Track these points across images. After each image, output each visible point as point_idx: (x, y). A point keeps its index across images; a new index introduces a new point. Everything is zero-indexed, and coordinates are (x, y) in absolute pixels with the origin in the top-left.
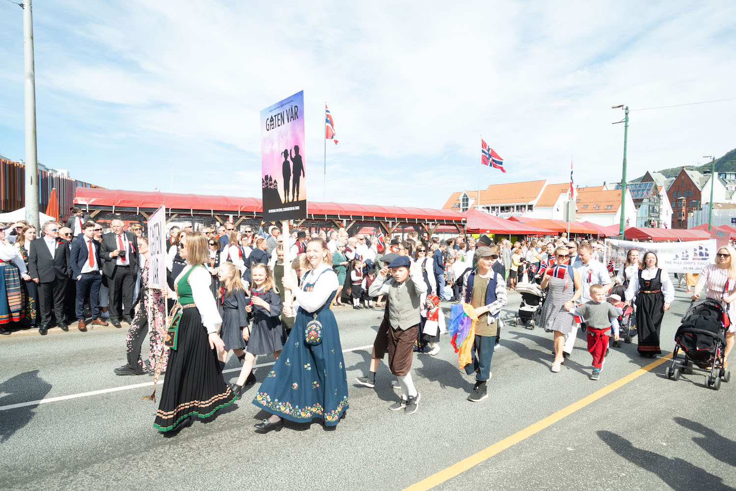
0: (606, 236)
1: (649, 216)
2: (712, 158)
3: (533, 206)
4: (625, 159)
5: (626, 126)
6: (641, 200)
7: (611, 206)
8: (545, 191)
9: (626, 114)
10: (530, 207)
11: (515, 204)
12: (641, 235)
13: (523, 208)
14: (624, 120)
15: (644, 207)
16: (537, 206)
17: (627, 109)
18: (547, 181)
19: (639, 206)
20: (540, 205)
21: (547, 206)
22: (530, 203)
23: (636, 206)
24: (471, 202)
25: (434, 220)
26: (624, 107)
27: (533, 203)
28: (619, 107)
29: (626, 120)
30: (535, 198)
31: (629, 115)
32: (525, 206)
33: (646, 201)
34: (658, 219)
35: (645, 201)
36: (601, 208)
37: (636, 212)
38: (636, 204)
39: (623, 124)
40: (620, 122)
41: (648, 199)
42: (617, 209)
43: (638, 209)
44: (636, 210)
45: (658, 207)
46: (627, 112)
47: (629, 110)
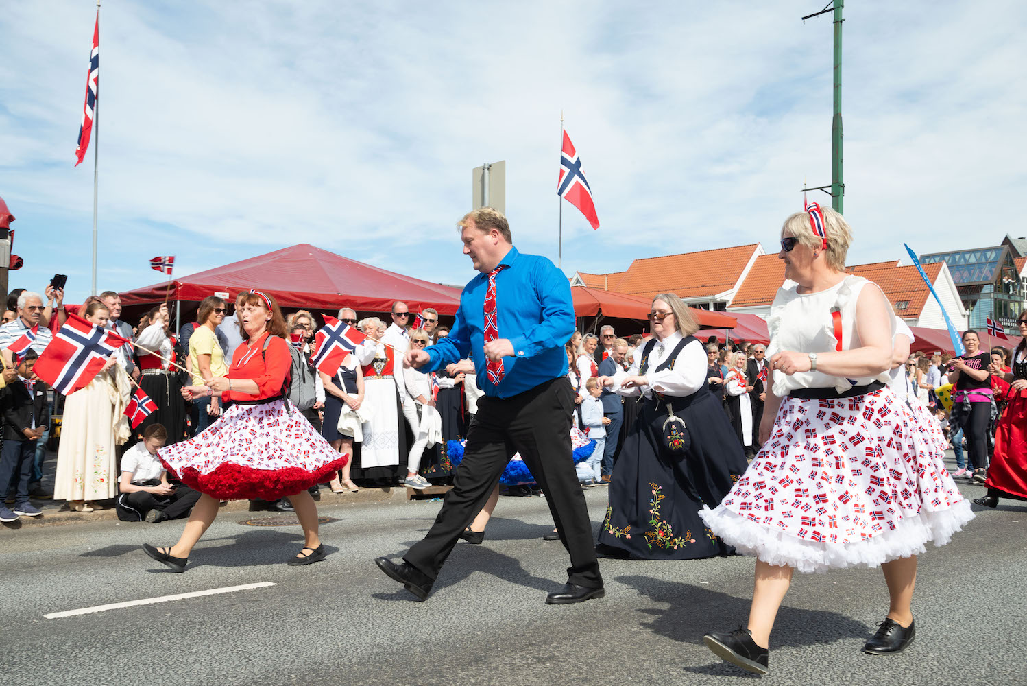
3: (727, 306)
5: (838, 22)
6: (977, 289)
7: (906, 302)
8: (754, 270)
10: (719, 307)
15: (985, 304)
18: (759, 247)
19: (974, 303)
20: (743, 301)
21: (759, 303)
22: (719, 297)
23: (965, 303)
32: (706, 305)
33: (988, 291)
35: (987, 289)
37: (967, 318)
38: (965, 298)
39: (830, 16)
40: (823, 12)
41: (992, 284)
42: (921, 309)
43: (971, 308)
44: (967, 313)
45: (1017, 304)
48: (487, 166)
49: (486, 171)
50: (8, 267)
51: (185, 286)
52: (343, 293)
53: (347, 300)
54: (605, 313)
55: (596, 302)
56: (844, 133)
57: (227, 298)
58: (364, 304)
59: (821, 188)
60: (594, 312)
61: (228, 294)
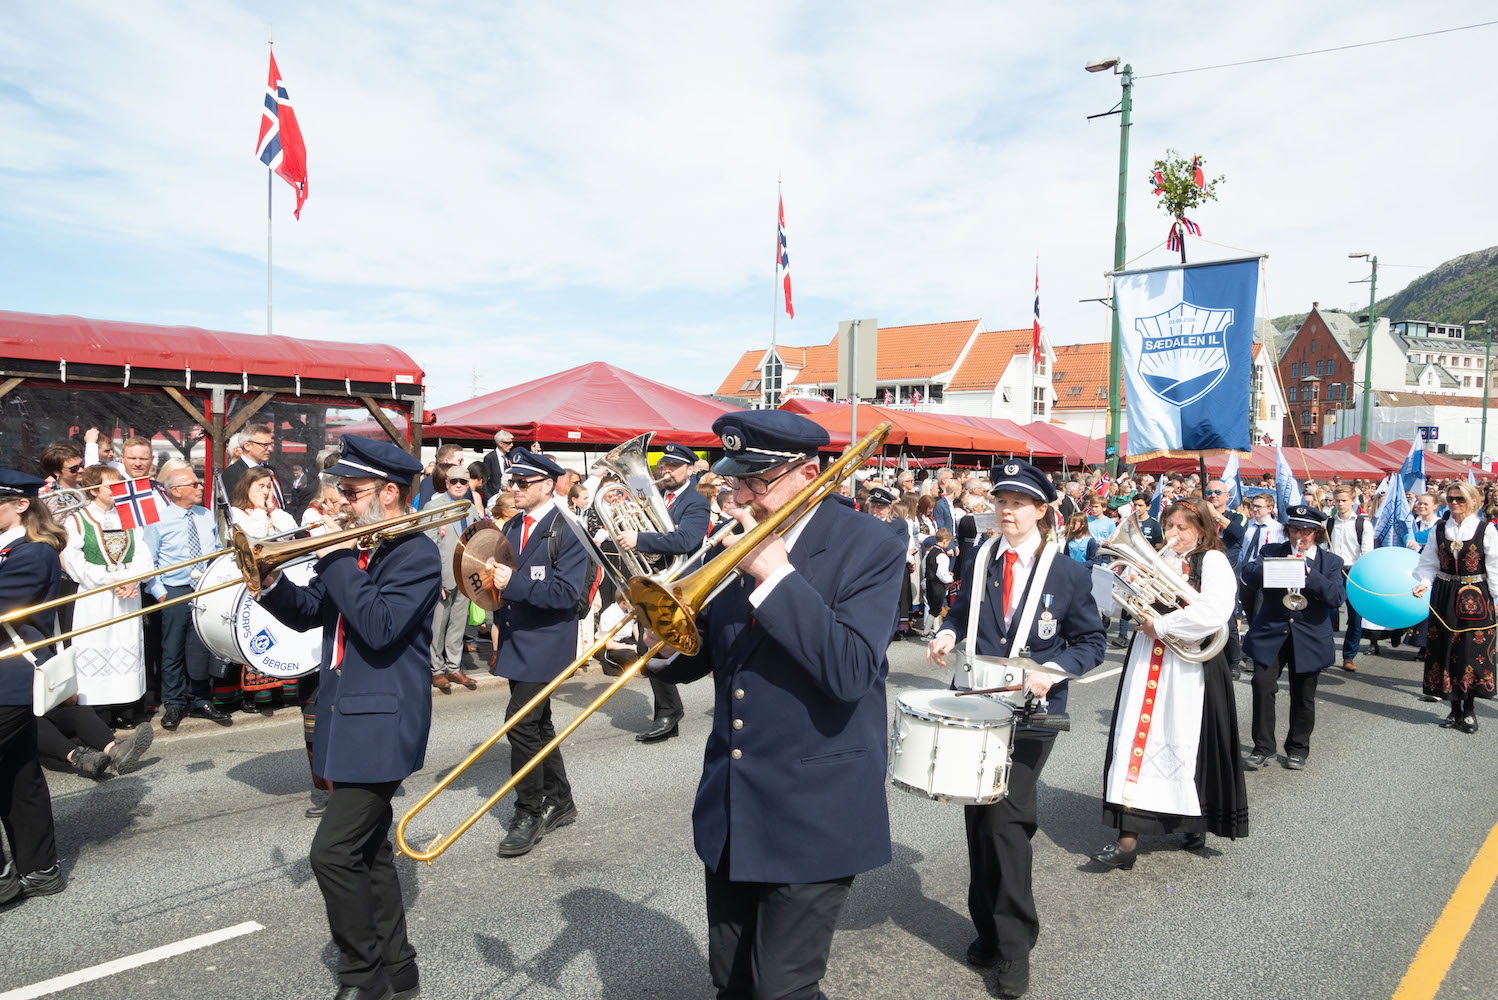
2: (1372, 260)
3: (944, 389)
5: (1125, 126)
8: (974, 349)
9: (1126, 87)
10: (936, 392)
11: (898, 383)
13: (917, 394)
14: (1119, 108)
16: (953, 387)
17: (1127, 72)
18: (981, 323)
20: (962, 385)
21: (979, 387)
22: (935, 380)
24: (788, 376)
25: (236, 378)
26: (1120, 68)
27: (944, 378)
28: (1107, 66)
29: (1126, 107)
30: (950, 365)
31: (1134, 93)
32: (921, 388)
39: (1118, 118)
40: (1110, 113)
46: (1128, 82)
47: (1133, 76)
48: (857, 322)
49: (856, 327)
50: (421, 421)
51: (544, 427)
52: (679, 429)
53: (682, 436)
54: (911, 442)
55: (900, 430)
56: (1127, 243)
57: (579, 437)
58: (697, 439)
59: (1100, 300)
60: (900, 440)
61: (580, 434)
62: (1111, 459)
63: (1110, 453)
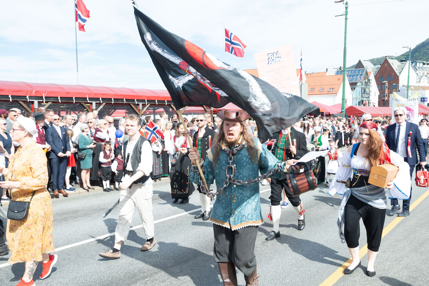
0: (331, 114)
1: (362, 97)
2: (409, 48)
4: (345, 48)
5: (346, 19)
6: (356, 84)
7: (333, 89)
9: (346, 8)
12: (357, 112)
14: (345, 14)
15: (358, 89)
17: (347, 4)
19: (354, 89)
23: (352, 89)
26: (345, 2)
28: (340, 2)
31: (348, 10)
34: (368, 99)
35: (359, 84)
36: (325, 90)
37: (352, 94)
38: (352, 87)
39: (344, 17)
40: (342, 15)
41: (361, 82)
42: (338, 91)
43: (354, 91)
44: (352, 92)
45: (368, 89)
46: (347, 7)
47: (348, 5)
62: (343, 113)
63: (343, 111)
